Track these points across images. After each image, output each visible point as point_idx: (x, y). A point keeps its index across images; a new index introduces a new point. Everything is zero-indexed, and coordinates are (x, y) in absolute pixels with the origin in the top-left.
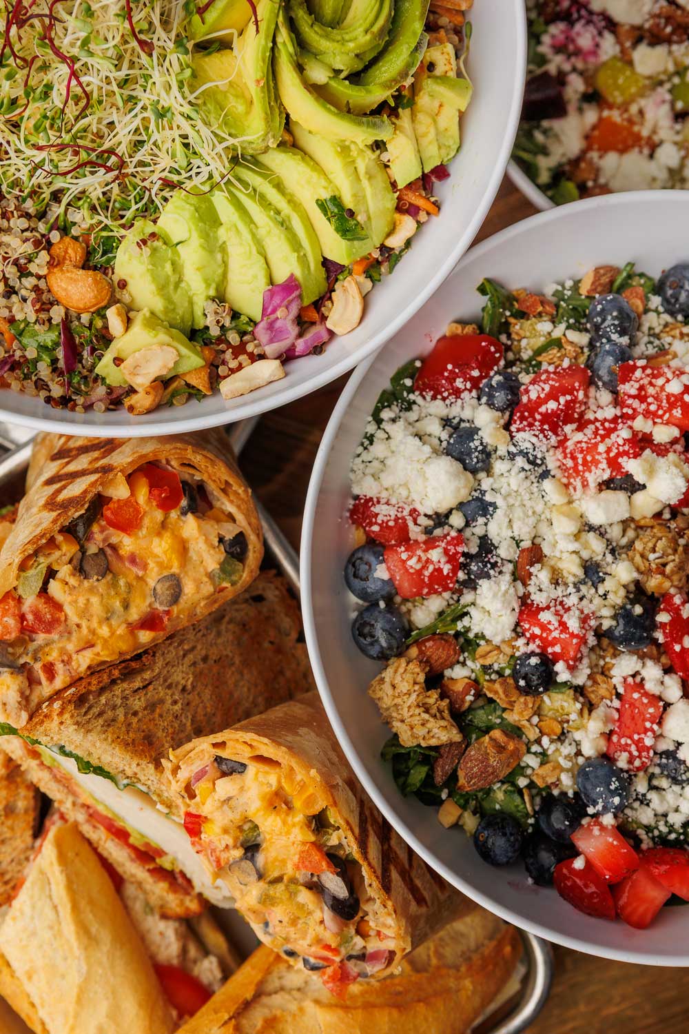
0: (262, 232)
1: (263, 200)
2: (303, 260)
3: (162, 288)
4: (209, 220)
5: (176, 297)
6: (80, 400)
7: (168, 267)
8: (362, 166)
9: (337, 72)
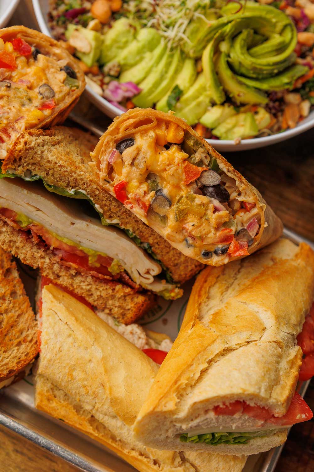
0: (155, 69)
1: (168, 64)
2: (151, 91)
3: (115, 41)
4: (151, 46)
5: (114, 50)
6: (54, 23)
7: (124, 40)
8: (201, 98)
9: (229, 56)
